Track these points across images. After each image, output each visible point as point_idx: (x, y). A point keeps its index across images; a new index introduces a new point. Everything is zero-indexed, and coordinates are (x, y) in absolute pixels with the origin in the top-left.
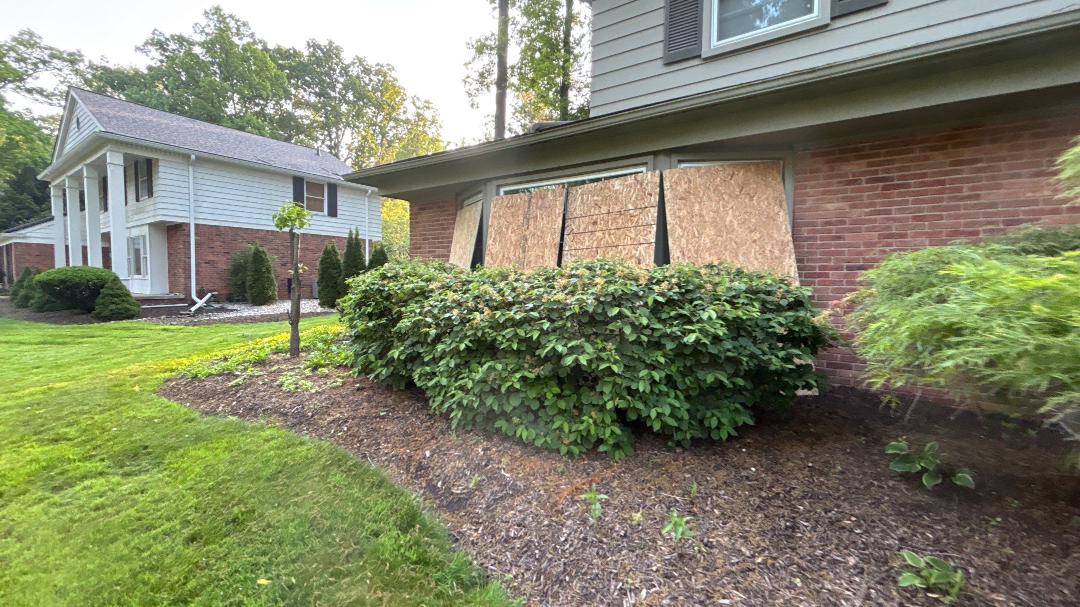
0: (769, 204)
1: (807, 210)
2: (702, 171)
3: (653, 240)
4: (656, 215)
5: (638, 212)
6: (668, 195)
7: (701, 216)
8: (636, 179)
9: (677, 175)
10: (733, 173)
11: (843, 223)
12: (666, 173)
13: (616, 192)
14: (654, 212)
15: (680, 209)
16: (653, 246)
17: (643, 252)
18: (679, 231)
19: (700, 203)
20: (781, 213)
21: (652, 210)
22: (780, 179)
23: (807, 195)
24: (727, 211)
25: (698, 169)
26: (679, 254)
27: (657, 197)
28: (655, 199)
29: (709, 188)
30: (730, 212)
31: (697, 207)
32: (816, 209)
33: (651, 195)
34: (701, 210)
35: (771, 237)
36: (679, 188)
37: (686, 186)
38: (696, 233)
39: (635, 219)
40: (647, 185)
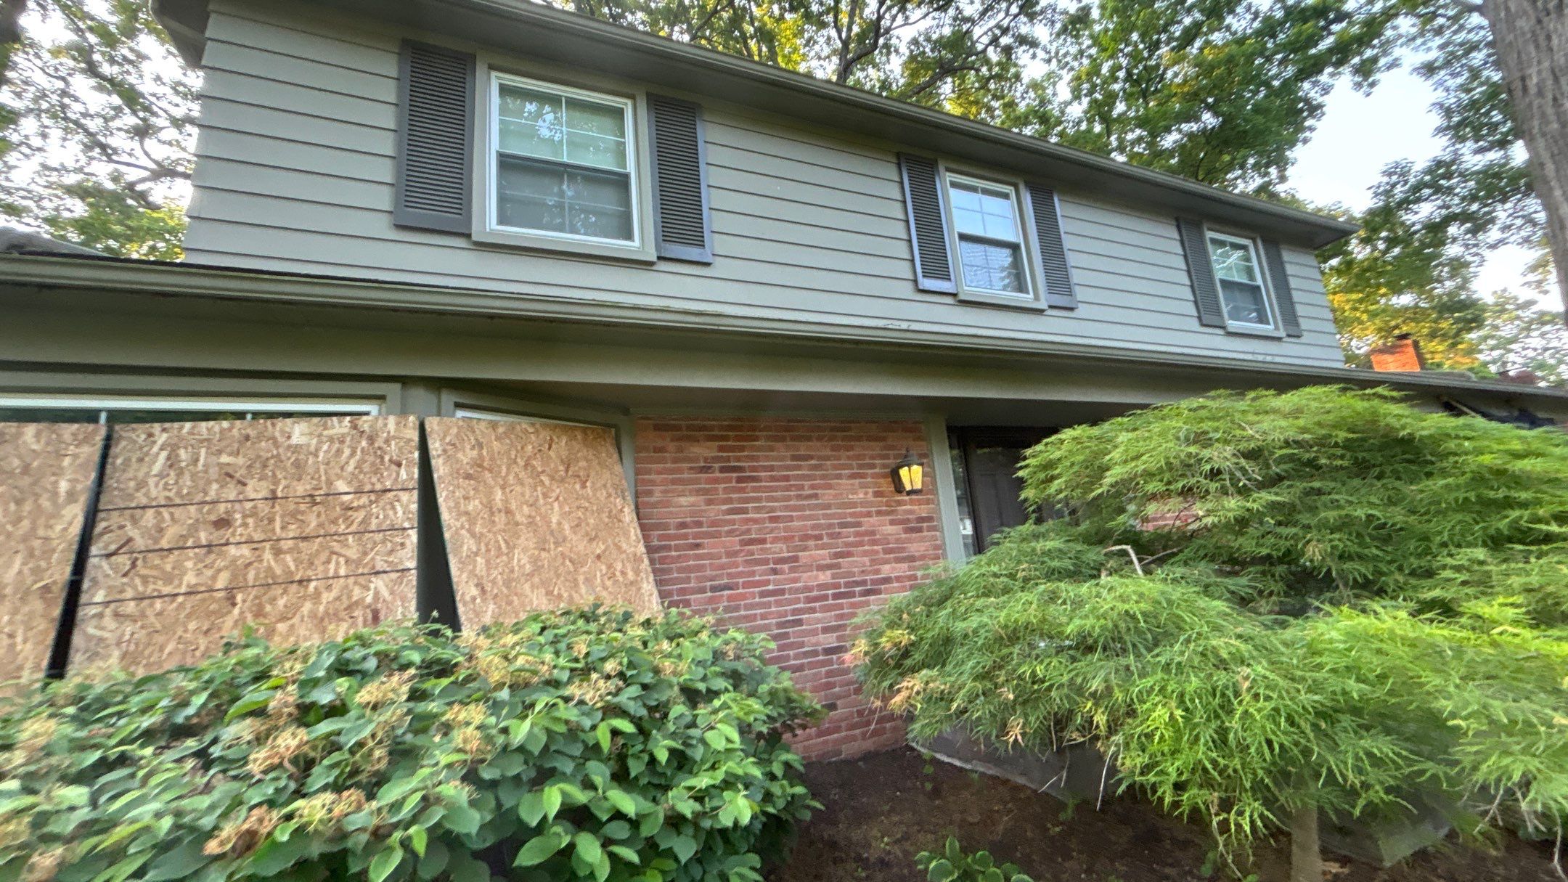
0: (609, 495)
1: (654, 505)
2: (501, 430)
3: (412, 564)
4: (414, 507)
5: (364, 500)
6: (440, 468)
7: (508, 512)
8: (355, 427)
9: (455, 430)
10: (551, 439)
11: (699, 524)
12: (432, 424)
13: (296, 449)
14: (410, 503)
15: (466, 498)
16: (413, 577)
17: (385, 593)
18: (469, 544)
19: (503, 488)
20: (626, 510)
21: (405, 497)
22: (616, 456)
23: (653, 483)
24: (551, 504)
25: (494, 425)
26: (474, 591)
27: (416, 471)
28: (410, 474)
29: (515, 462)
30: (556, 504)
31: (498, 495)
32: (666, 504)
33: (399, 465)
34: (506, 501)
35: (619, 548)
36: (460, 455)
37: (475, 452)
38: (502, 543)
39: (360, 515)
40: (387, 441)
